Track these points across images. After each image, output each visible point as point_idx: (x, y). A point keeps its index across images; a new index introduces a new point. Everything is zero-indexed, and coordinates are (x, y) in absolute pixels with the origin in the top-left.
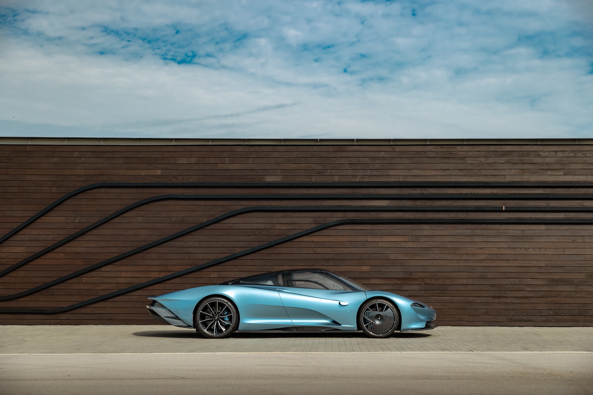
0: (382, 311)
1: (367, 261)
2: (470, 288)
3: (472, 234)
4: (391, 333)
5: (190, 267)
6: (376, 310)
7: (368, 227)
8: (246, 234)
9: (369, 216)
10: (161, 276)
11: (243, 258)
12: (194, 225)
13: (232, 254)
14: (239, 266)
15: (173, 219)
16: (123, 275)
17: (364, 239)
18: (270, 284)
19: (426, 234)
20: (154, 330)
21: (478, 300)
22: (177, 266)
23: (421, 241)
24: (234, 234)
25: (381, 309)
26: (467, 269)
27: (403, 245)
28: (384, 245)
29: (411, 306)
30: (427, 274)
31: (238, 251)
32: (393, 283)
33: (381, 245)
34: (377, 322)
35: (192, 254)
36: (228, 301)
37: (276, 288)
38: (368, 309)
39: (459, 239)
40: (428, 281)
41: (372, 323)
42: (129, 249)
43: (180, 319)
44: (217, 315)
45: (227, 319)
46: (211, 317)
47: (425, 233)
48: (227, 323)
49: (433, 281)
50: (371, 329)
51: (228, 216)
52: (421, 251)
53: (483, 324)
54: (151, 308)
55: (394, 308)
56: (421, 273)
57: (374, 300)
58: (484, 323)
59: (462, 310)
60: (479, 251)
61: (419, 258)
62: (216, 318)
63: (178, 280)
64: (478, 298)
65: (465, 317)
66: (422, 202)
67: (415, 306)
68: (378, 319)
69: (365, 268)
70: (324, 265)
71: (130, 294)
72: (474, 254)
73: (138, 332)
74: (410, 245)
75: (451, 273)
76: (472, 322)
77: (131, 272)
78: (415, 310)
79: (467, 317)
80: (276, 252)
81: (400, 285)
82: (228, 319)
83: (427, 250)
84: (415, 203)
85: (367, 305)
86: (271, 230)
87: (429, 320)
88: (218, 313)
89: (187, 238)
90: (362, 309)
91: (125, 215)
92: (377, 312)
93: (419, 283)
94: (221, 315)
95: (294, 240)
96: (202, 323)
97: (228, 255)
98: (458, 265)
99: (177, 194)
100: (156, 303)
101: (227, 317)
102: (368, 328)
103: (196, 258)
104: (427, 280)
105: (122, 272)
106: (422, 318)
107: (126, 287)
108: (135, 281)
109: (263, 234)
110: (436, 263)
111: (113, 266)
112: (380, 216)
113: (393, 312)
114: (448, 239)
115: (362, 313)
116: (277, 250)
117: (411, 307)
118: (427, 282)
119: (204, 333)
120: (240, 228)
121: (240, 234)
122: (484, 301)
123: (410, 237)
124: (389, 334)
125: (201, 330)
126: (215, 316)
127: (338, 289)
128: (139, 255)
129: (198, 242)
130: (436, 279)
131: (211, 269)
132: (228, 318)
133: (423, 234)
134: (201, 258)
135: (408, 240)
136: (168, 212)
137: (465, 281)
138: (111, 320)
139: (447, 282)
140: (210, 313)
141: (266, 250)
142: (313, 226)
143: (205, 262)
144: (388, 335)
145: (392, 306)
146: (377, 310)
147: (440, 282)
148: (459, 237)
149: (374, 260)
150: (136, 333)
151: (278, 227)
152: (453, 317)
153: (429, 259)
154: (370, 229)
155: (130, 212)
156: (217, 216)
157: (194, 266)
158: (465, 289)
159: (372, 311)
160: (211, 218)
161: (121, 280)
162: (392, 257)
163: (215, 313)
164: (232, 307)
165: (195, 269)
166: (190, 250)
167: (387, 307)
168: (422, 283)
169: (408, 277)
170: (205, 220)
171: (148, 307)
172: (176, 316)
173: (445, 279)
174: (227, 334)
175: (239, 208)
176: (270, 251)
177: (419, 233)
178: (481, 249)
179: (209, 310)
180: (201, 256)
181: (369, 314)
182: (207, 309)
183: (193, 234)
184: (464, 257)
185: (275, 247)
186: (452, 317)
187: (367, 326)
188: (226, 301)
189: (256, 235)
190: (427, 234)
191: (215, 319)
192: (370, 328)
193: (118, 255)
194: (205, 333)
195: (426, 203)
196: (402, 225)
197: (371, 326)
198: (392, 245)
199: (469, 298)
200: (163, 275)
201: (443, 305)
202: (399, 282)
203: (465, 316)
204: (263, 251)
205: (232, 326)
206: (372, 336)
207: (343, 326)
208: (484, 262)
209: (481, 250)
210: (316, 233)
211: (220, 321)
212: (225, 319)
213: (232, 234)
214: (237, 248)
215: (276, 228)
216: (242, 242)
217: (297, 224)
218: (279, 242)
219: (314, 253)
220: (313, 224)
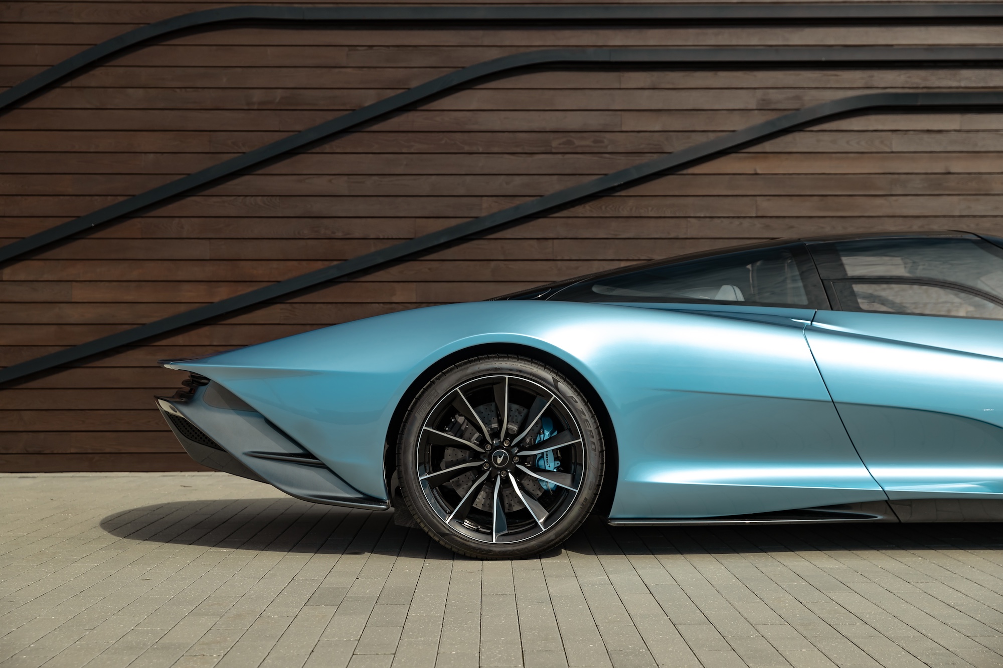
5: (319, 265)
8: (519, 150)
10: (216, 300)
11: (508, 233)
12: (330, 116)
13: (469, 220)
14: (493, 264)
15: (257, 96)
16: (79, 293)
20: (193, 497)
22: (275, 264)
24: (474, 149)
31: (487, 209)
35: (325, 221)
36: (557, 378)
42: (99, 204)
43: (322, 466)
44: (500, 446)
45: (552, 465)
46: (476, 456)
48: (550, 483)
51: (454, 83)
54: (178, 414)
62: (499, 460)
63: (276, 312)
71: (108, 361)
73: (127, 507)
77: (107, 284)
80: (625, 214)
82: (558, 463)
86: (608, 135)
88: (510, 436)
89: (308, 162)
91: (82, 80)
94: (521, 446)
95: (691, 171)
96: (432, 483)
97: (453, 223)
99: (270, 5)
100: (202, 388)
101: (551, 457)
103: (339, 235)
105: (74, 284)
107: (91, 339)
108: (124, 315)
109: (579, 150)
111: (41, 263)
116: (626, 205)
119: (444, 535)
120: (497, 129)
121: (496, 150)
125: (425, 517)
126: (494, 448)
128: (136, 225)
129: (346, 178)
131: (394, 272)
132: (556, 459)
134: (357, 235)
136: (239, 70)
138: (39, 453)
140: (467, 435)
141: (591, 204)
142: (758, 119)
143: (373, 249)
150: (120, 515)
151: (631, 123)
155: (99, 72)
156: (414, 84)
157: (335, 263)
160: (391, 93)
161: (74, 314)
163: (495, 434)
164: (580, 405)
165: (336, 274)
166: (318, 206)
170: (369, 98)
171: (165, 406)
172: (300, 451)
174: (557, 535)
175: (494, 54)
176: (603, 208)
179: (461, 419)
180: (358, 229)
182: (453, 412)
183: (327, 147)
185: (623, 193)
188: (548, 376)
189: (554, 151)
191: (491, 465)
193: (58, 222)
194: (449, 535)
200: (222, 294)
204: (580, 210)
205: (581, 499)
210: (768, 146)
211: (518, 474)
212: (541, 463)
213: (467, 149)
214: (485, 198)
215: (624, 129)
216: (502, 177)
217: (699, 112)
218: (636, 176)
219: (760, 214)
220: (756, 112)
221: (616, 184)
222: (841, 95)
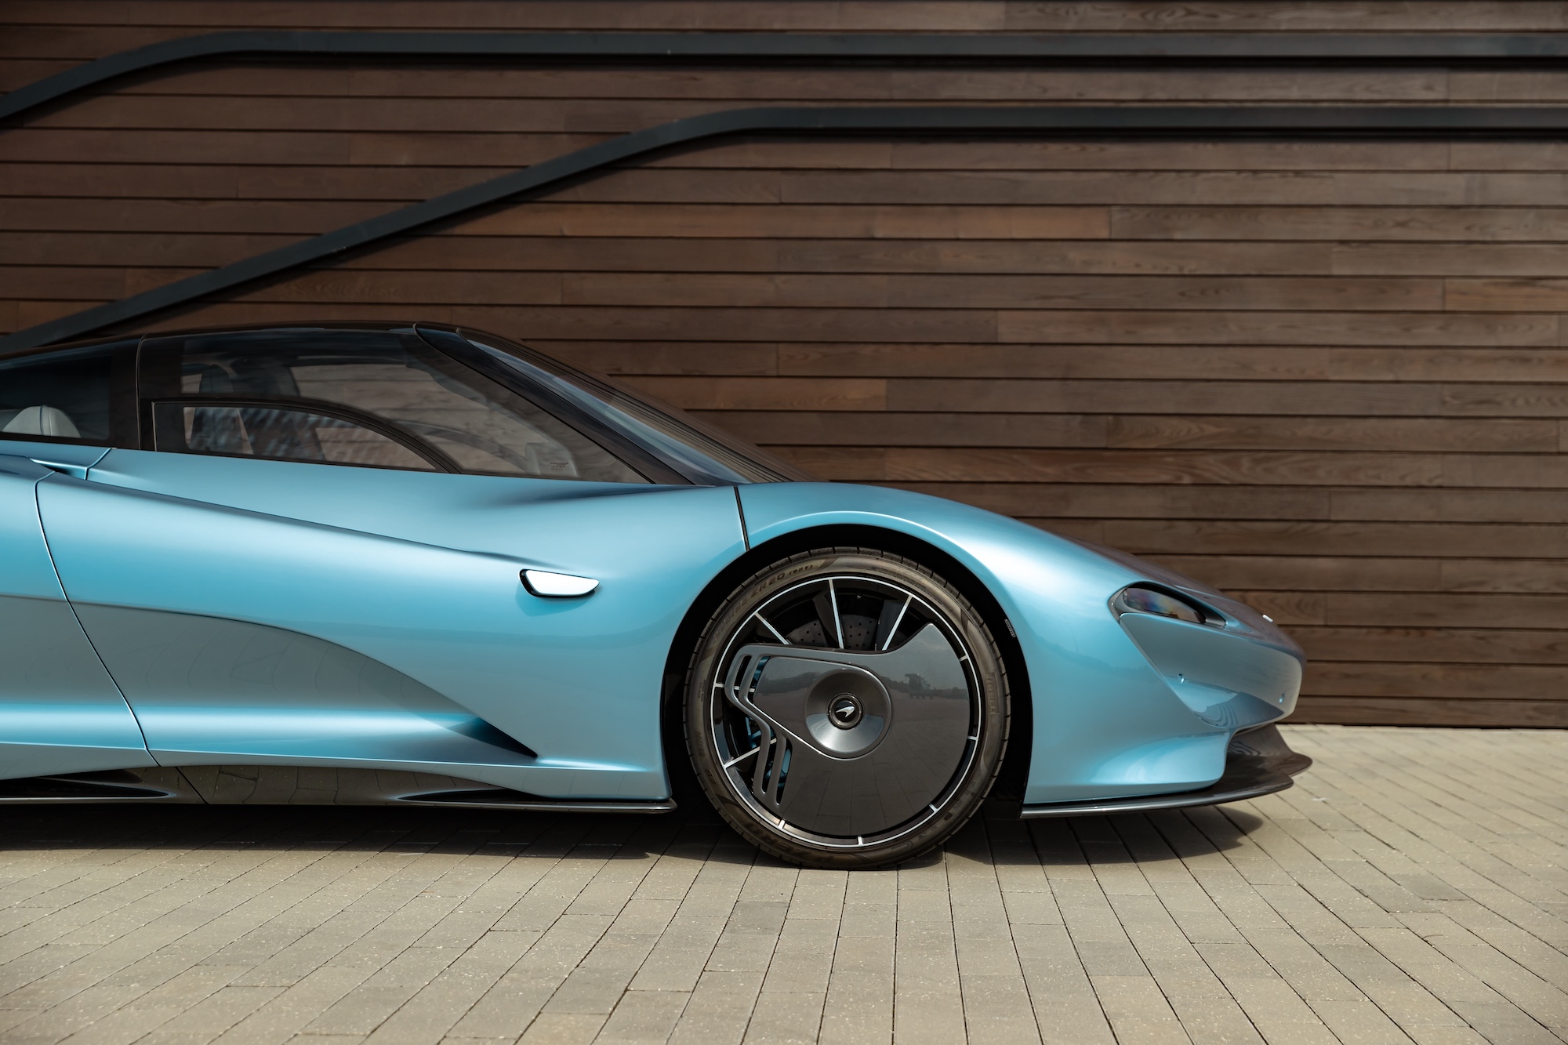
0: (871, 645)
1: (868, 350)
2: (1457, 506)
3: (1477, 201)
4: (941, 824)
6: (823, 639)
7: (880, 155)
9: (884, 94)
13: (97, 304)
17: (853, 225)
18: (36, 431)
19: (1206, 200)
21: (1503, 577)
23: (1178, 236)
25: (862, 627)
26: (1444, 403)
27: (1076, 258)
28: (970, 259)
29: (1116, 609)
30: (1210, 429)
32: (1013, 479)
33: (948, 258)
34: (831, 738)
37: (26, 458)
38: (755, 634)
39: (1402, 224)
40: (1213, 468)
41: (789, 746)
47: (1202, 192)
49: (1246, 470)
50: (780, 791)
52: (1183, 294)
53: (1531, 713)
55: (972, 627)
56: (1174, 421)
57: (811, 556)
58: (1536, 709)
59: (1408, 634)
60: (1518, 299)
61: (1167, 334)
64: (1502, 568)
65: (1424, 677)
66: (1190, 13)
67: (1149, 608)
68: (842, 716)
69: (856, 393)
70: (626, 370)
72: (1487, 316)
74: (1119, 259)
75: (1349, 423)
76: (1464, 704)
78: (1141, 637)
79: (1437, 672)
80: (352, 298)
81: (1055, 490)
83: (1217, 292)
84: (1150, 17)
85: (750, 599)
86: (327, 171)
87: (1247, 721)
90: (711, 631)
92: (830, 653)
93: (1164, 478)
95: (459, 230)
98: (1391, 377)
102: (758, 780)
104: (1211, 459)
106: (1198, 700)
109: (279, 195)
110: (1263, 363)
112: (944, 95)
113: (960, 654)
114: (1339, 226)
115: (709, 661)
117: (1108, 617)
118: (1207, 475)
122: (1537, 587)
123: (1117, 215)
124: (929, 833)
127: (538, 472)
130: (1262, 455)
133: (1194, 200)
135: (1104, 234)
137: (1429, 471)
139: (1327, 472)
141: (299, 281)
142: (565, 147)
144: (916, 840)
145: (958, 609)
146: (834, 644)
147: (1284, 472)
148: (1402, 216)
149: (907, 348)
151: (363, 152)
152: (1358, 676)
153: (1223, 339)
154: (887, 166)
158: (1429, 514)
159: (794, 643)
162: (1008, 328)
167: (916, 620)
168: (1180, 478)
169: (1103, 445)
173: (1317, 455)
176: (318, 287)
177: (1169, 191)
178: (1525, 284)
181: (761, 667)
184: (1430, 333)
185: (349, 264)
186: (1347, 676)
187: (746, 771)
190: (1217, 200)
192: (774, 784)
195: (1214, 16)
196: (1074, 148)
197: (784, 763)
198: (1012, 259)
199: (1449, 569)
201: (1298, 606)
202: (1051, 472)
203: (1427, 668)
204: (276, 291)
206: (788, 850)
207: (548, 762)
208: (1541, 361)
209: (1527, 290)
210: (581, 192)
214: (130, 270)
215: (353, 162)
216: (159, 237)
217: (473, 136)
218: (366, 237)
219: (566, 302)
220: (565, 137)
221: (334, 250)
222: (700, 109)
